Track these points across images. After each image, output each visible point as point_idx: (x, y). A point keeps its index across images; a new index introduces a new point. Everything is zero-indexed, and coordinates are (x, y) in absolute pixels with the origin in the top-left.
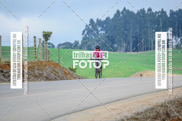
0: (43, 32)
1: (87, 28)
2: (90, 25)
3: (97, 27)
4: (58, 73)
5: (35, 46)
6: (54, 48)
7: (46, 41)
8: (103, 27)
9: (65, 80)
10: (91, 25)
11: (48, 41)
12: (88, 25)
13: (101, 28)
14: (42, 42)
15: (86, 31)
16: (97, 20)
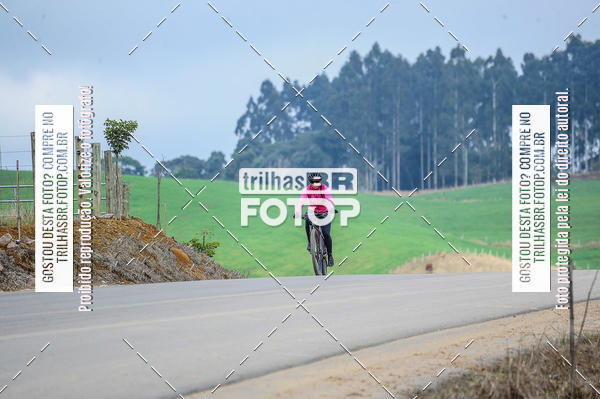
0: (108, 122)
1: (252, 110)
2: (261, 100)
4: (155, 258)
6: (142, 174)
7: (115, 152)
8: (304, 107)
9: (177, 280)
10: (267, 101)
12: (255, 101)
13: (299, 110)
14: (102, 156)
15: (248, 120)
16: (286, 84)
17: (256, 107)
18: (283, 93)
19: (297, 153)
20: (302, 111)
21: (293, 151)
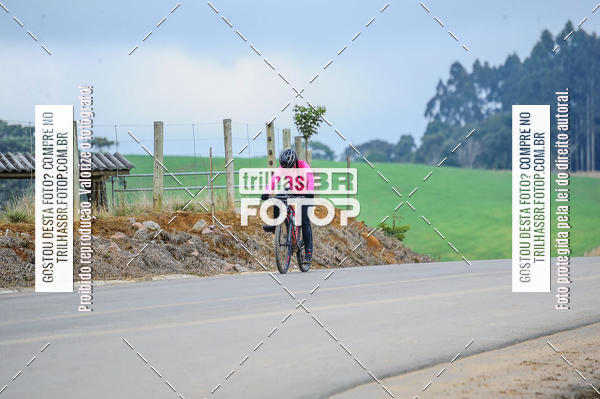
0: (297, 108)
1: (441, 92)
2: (450, 82)
3: (474, 89)
4: (345, 242)
5: (271, 153)
6: (332, 159)
7: (305, 137)
8: (494, 88)
9: (368, 264)
10: (457, 83)
11: (313, 138)
12: (445, 83)
13: (489, 91)
14: (293, 141)
15: (438, 104)
16: (476, 65)
17: (445, 89)
18: (473, 75)
19: (487, 135)
20: (492, 93)
21: (484, 133)
